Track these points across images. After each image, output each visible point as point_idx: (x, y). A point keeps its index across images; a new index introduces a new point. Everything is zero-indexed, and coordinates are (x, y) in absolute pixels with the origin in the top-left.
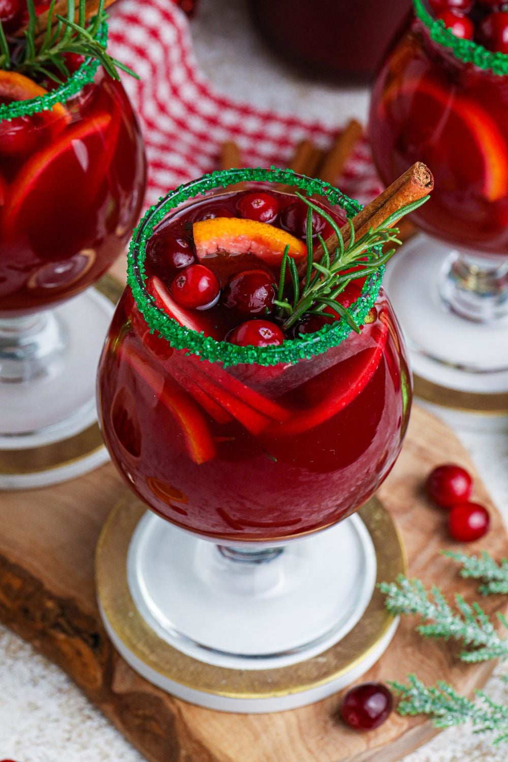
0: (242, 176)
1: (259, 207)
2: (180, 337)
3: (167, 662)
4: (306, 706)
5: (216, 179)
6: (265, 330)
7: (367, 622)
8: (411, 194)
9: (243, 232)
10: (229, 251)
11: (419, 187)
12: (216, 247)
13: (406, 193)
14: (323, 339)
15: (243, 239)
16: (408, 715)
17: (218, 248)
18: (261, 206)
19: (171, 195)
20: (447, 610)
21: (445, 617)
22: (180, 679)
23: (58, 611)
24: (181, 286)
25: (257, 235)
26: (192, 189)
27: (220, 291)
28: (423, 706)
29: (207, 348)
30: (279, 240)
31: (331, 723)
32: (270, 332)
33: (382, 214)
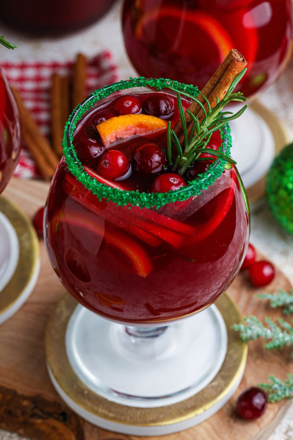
0: (114, 89)
1: (129, 105)
2: (124, 198)
3: (122, 415)
4: (213, 416)
5: (99, 95)
6: (173, 179)
7: (231, 352)
8: (237, 70)
9: (130, 123)
10: (123, 137)
11: (241, 63)
12: (116, 137)
13: (234, 70)
14: (213, 174)
15: (131, 127)
16: (277, 401)
17: (116, 138)
18: (130, 105)
19: (76, 112)
20: (278, 330)
21: (278, 334)
22: (134, 423)
23: (33, 406)
24: (107, 166)
25: (139, 123)
26: (87, 105)
27: (130, 164)
28: (284, 393)
29: (144, 200)
30: (153, 122)
31: (232, 421)
32: (176, 179)
33: (221, 87)
